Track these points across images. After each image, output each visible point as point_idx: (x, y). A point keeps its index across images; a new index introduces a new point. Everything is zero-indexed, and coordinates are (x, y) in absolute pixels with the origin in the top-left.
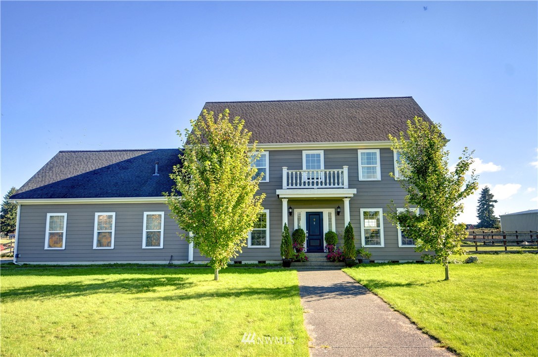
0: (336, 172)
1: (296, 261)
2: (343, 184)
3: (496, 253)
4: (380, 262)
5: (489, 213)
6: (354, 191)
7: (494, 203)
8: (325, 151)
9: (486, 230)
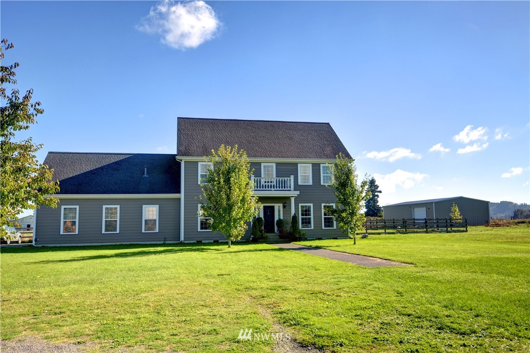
0: (286, 180)
1: (261, 239)
2: (290, 187)
3: (379, 234)
4: (311, 239)
5: (374, 202)
6: (298, 192)
7: (379, 194)
8: (277, 163)
9: (372, 218)
